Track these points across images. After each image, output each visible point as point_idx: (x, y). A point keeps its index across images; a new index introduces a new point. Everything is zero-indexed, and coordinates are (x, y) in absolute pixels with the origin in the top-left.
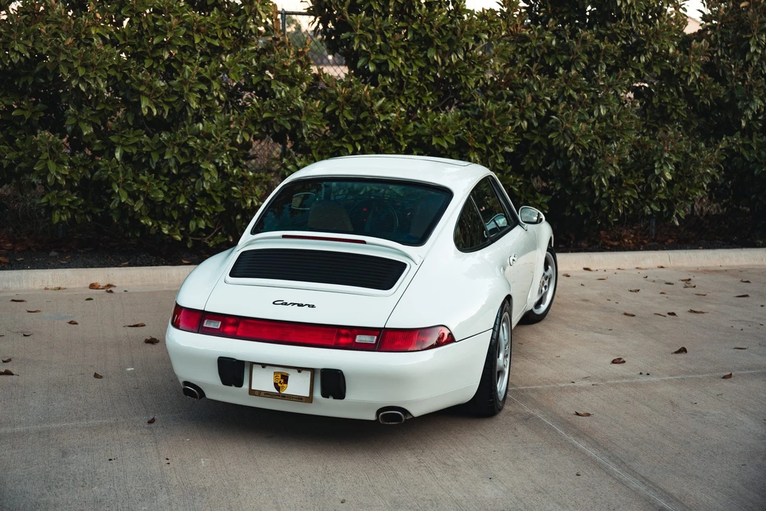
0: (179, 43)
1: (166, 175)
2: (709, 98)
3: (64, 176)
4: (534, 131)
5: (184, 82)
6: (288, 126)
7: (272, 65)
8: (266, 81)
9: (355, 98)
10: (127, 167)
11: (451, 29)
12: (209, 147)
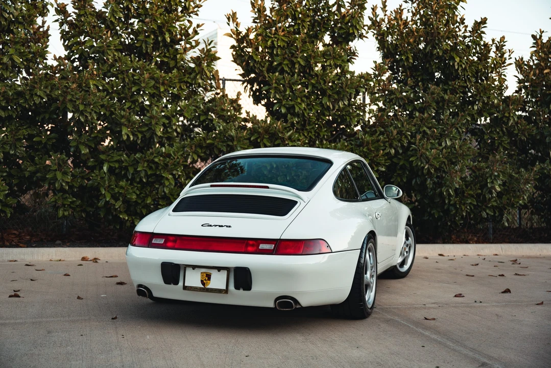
0: (150, 91)
1: (138, 183)
2: (525, 136)
3: (67, 183)
4: (399, 156)
5: (152, 117)
6: (224, 149)
7: (214, 108)
8: (210, 119)
9: (271, 130)
10: (111, 177)
11: (338, 84)
12: (168, 162)
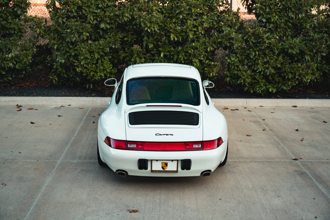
0: (186, 13)
5: (188, 27)
6: (228, 45)
7: (223, 20)
8: (221, 26)
9: (256, 33)
11: (300, 4)
12: (196, 53)
